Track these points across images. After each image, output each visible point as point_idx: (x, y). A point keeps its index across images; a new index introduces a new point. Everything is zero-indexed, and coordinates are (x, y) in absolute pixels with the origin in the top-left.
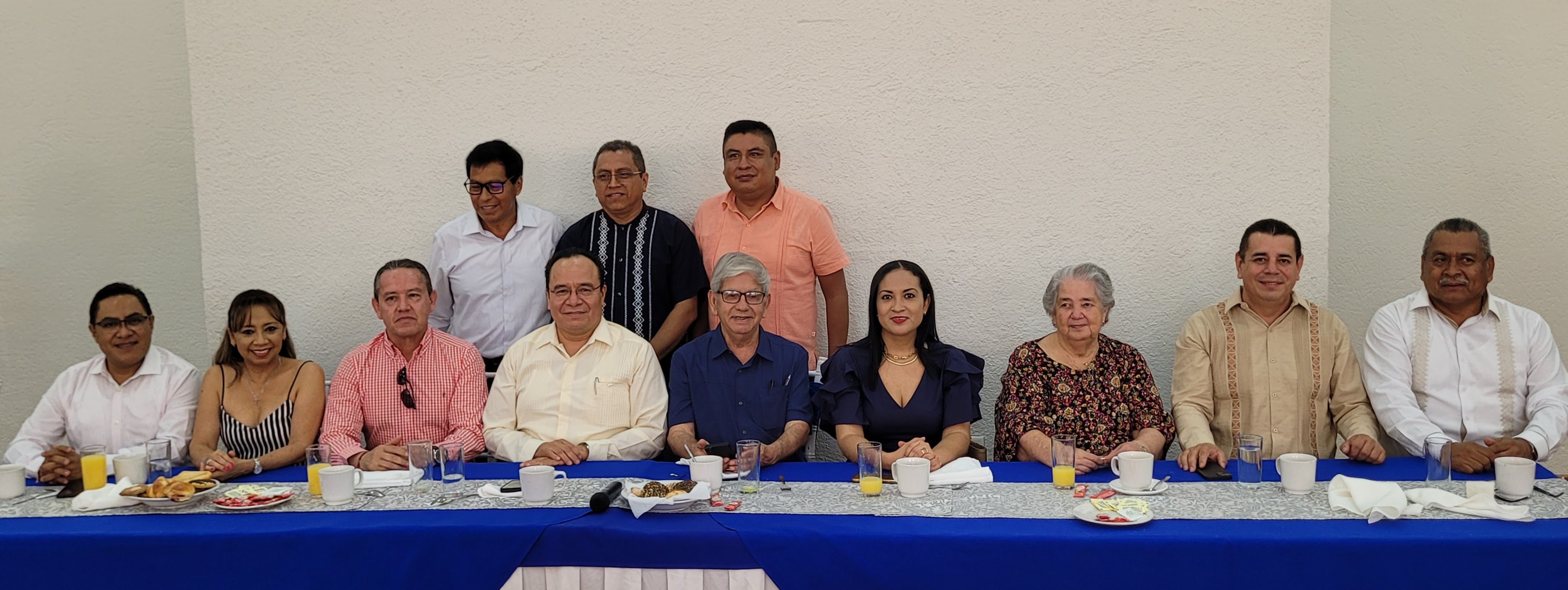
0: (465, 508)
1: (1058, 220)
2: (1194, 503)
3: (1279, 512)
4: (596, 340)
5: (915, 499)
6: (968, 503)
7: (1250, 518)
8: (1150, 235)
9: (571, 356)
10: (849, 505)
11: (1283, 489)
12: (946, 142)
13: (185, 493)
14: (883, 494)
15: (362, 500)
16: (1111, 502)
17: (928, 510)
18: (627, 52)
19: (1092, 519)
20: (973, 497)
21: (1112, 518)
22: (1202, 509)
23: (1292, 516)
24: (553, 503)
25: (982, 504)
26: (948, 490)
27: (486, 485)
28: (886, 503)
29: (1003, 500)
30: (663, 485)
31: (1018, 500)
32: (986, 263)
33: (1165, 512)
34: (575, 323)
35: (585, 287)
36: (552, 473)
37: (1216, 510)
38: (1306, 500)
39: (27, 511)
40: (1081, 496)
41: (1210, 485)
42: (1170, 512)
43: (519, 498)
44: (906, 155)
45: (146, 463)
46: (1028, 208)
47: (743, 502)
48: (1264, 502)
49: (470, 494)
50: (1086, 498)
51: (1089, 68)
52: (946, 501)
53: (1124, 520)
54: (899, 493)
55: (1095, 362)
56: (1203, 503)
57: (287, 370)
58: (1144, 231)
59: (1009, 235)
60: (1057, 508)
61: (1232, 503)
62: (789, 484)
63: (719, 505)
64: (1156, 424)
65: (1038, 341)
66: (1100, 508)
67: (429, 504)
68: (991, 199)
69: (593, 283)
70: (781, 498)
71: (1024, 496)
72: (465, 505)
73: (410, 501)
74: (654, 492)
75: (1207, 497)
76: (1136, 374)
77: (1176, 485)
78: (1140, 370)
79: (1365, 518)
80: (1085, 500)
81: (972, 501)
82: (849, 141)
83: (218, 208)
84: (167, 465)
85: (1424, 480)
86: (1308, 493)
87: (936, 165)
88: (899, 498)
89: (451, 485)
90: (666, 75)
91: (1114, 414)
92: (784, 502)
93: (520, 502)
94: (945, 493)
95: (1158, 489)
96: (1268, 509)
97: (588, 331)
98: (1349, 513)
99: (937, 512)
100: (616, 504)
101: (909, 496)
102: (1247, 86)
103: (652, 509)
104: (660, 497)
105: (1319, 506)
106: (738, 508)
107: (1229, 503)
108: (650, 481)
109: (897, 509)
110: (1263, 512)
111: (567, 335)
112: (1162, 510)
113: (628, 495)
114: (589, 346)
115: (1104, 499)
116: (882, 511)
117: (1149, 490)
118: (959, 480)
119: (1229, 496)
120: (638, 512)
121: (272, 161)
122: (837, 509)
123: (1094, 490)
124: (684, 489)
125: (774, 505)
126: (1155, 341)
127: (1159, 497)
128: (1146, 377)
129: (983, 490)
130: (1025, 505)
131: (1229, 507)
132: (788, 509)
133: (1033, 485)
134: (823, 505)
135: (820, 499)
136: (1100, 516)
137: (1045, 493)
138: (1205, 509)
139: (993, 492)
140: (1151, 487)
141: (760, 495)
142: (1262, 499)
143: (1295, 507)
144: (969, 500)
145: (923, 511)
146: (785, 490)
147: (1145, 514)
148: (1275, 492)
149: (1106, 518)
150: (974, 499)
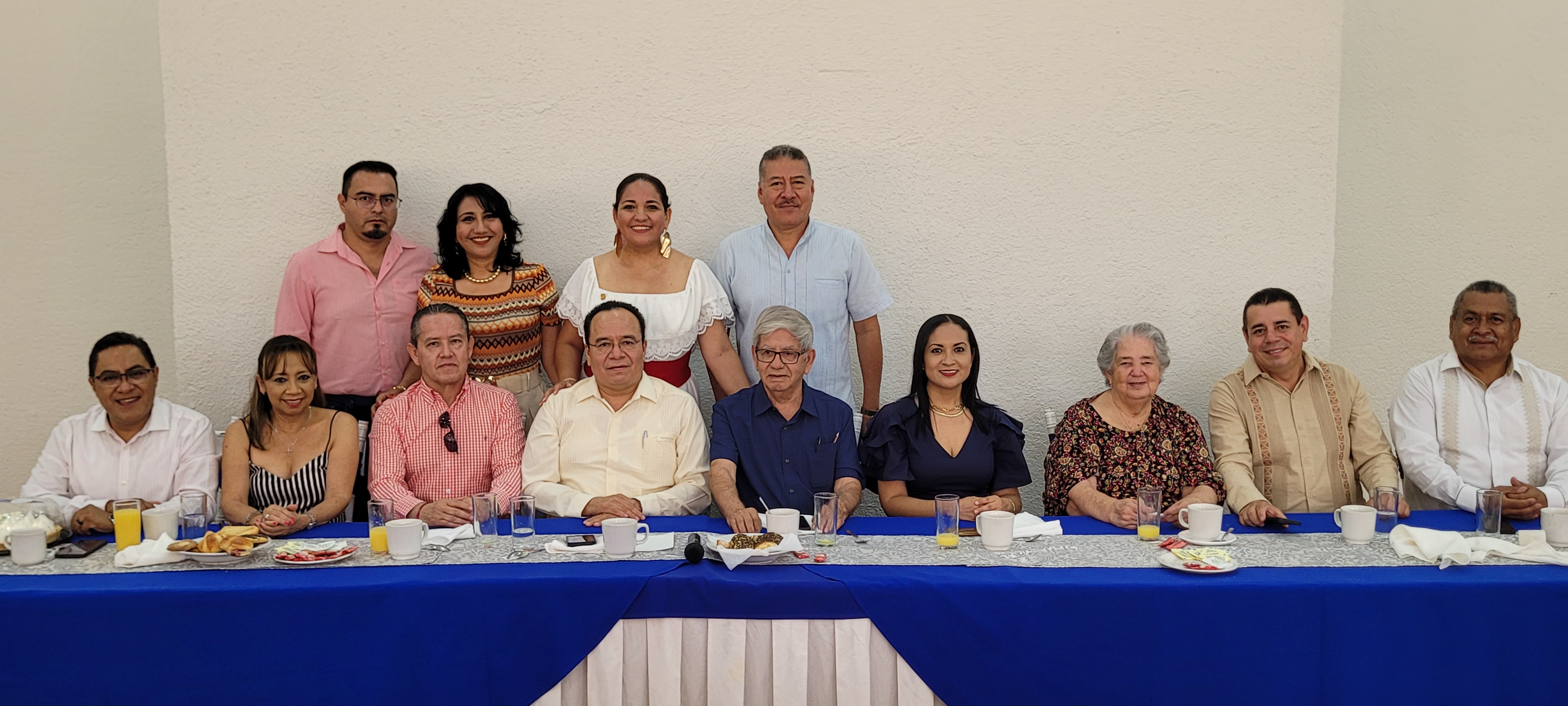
0: (547, 561)
1: (1074, 279)
2: (1267, 552)
3: (1351, 560)
4: (641, 396)
5: (998, 551)
6: (1049, 554)
7: (1327, 565)
8: (1162, 296)
9: (616, 411)
10: (934, 556)
11: (1343, 539)
12: (966, 198)
13: (247, 547)
14: (962, 546)
15: (429, 554)
16: (1192, 551)
17: (1015, 560)
18: (641, 96)
19: (1182, 568)
20: (1050, 549)
21: (1203, 566)
22: (1276, 558)
23: (1365, 564)
24: (637, 556)
26: (1021, 542)
27: (554, 540)
28: (972, 554)
29: (1081, 551)
31: (1096, 551)
32: (1002, 321)
33: (1244, 561)
34: (619, 377)
35: (628, 340)
37: (1291, 559)
38: (1371, 549)
39: (63, 568)
42: (1248, 561)
43: (593, 550)
44: (925, 210)
45: (179, 518)
46: (1046, 266)
47: (828, 555)
48: (1331, 551)
51: (1108, 127)
52: (1027, 552)
53: (1215, 568)
54: (983, 546)
55: (1147, 423)
56: (1275, 552)
57: (319, 420)
58: (1157, 292)
59: (1025, 293)
60: (1139, 559)
61: (1302, 552)
62: (862, 538)
63: (808, 557)
65: (1093, 399)
66: (1183, 557)
67: (505, 558)
68: (1008, 257)
69: (635, 335)
70: (862, 550)
71: (1100, 548)
73: (481, 556)
74: (742, 544)
75: (1276, 546)
77: (1241, 536)
78: (1190, 432)
79: (1433, 563)
81: (1051, 552)
82: (868, 194)
83: (193, 251)
84: (201, 521)
85: (1475, 530)
86: (1368, 543)
87: (956, 221)
89: (521, 540)
90: (681, 122)
91: (1164, 477)
92: (868, 554)
93: (600, 556)
94: (1020, 545)
96: (1341, 558)
97: (631, 386)
98: (1417, 560)
99: (1024, 562)
100: (706, 555)
101: (993, 549)
102: (1260, 149)
103: (747, 559)
104: (750, 548)
105: (1384, 554)
106: (826, 560)
107: (1299, 552)
109: (985, 560)
110: (1335, 560)
111: (609, 391)
112: (1241, 559)
113: (715, 548)
114: (634, 401)
115: (1182, 548)
117: (1220, 541)
118: (1031, 532)
119: (1296, 546)
120: (731, 564)
121: (256, 202)
124: (771, 541)
125: (860, 557)
127: (1232, 546)
128: (1196, 439)
129: (1058, 541)
130: (1106, 555)
131: (1300, 555)
132: (876, 561)
133: (1102, 537)
134: (909, 557)
135: (902, 551)
136: (1189, 564)
137: (1118, 545)
138: (1280, 558)
139: (1067, 544)
140: (1220, 538)
141: (840, 548)
142: (1328, 548)
143: (1365, 556)
144: (1049, 552)
145: (1012, 561)
146: (861, 543)
147: (1229, 562)
148: (1337, 541)
149: (1196, 566)
150: (1053, 549)
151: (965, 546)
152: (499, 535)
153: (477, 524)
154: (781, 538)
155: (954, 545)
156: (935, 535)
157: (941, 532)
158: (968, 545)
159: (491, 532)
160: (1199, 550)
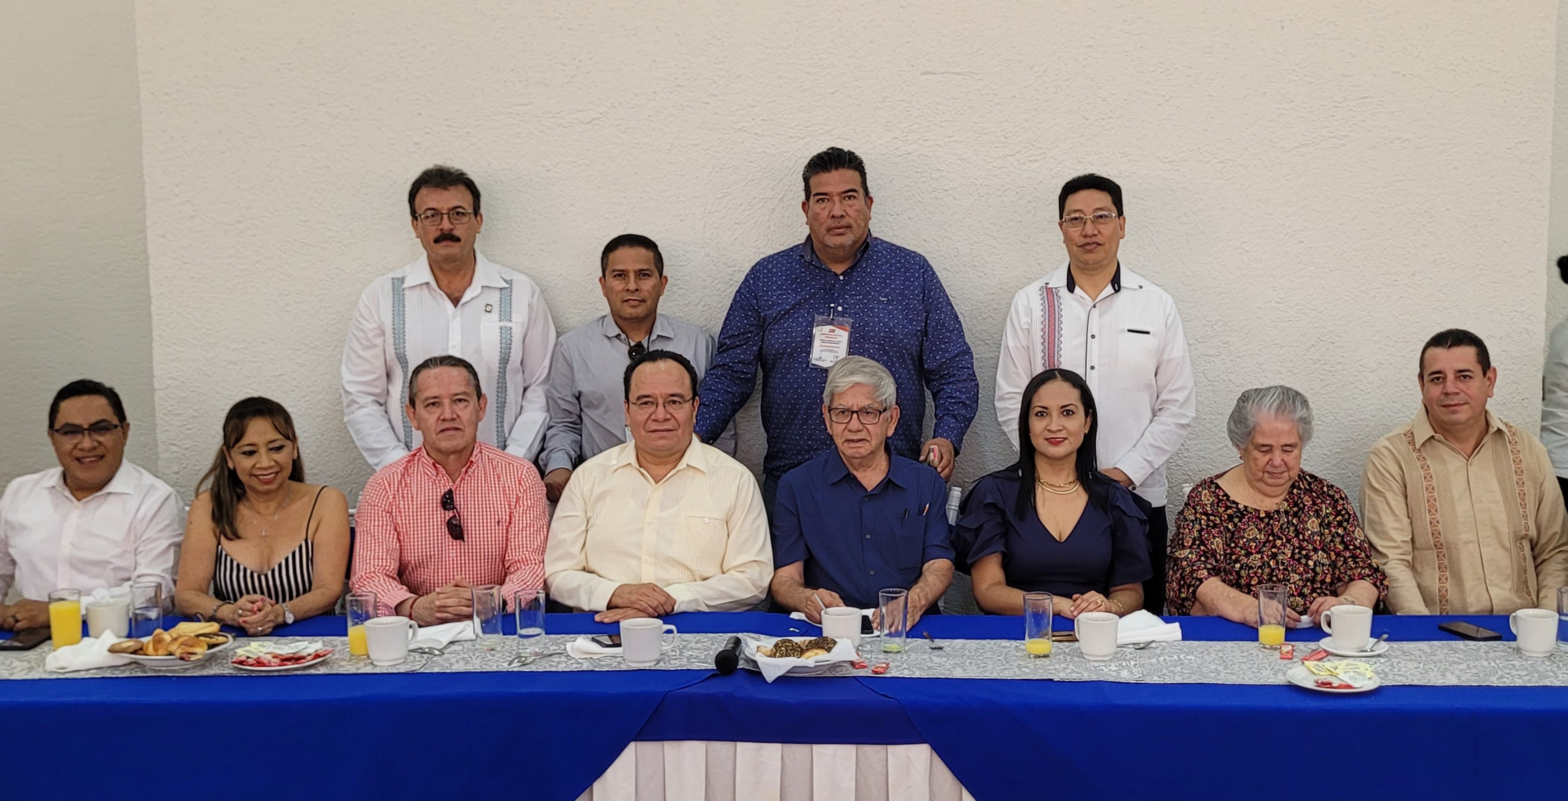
2: (1422, 666)
3: (1521, 677)
4: (687, 466)
5: (1096, 661)
6: (1159, 665)
7: (1490, 684)
9: (655, 483)
10: (1019, 667)
11: (1518, 650)
13: (197, 650)
14: (1056, 654)
15: (417, 659)
16: (1328, 665)
17: (1115, 674)
19: (1312, 685)
20: (1162, 658)
21: (1335, 683)
22: (1432, 674)
23: (1536, 682)
24: (661, 664)
25: (1176, 667)
26: (1129, 650)
27: (577, 641)
28: (1063, 665)
29: (1199, 662)
30: (796, 644)
31: (1216, 662)
33: (1391, 677)
34: (662, 442)
35: (674, 398)
36: (660, 627)
37: (1448, 675)
38: (1549, 664)
40: (1288, 657)
41: (1434, 645)
42: (1396, 677)
43: (616, 657)
47: (891, 664)
48: (1501, 665)
49: (551, 652)
50: (1295, 660)
52: (1133, 663)
53: (1351, 687)
55: (1286, 500)
56: (1432, 666)
57: (301, 498)
60: (1265, 673)
61: (1464, 666)
63: (865, 667)
64: (1368, 576)
65: (1217, 478)
66: (1316, 672)
67: (507, 664)
69: (684, 393)
70: (933, 658)
71: (1222, 657)
72: (551, 665)
73: (482, 662)
74: (787, 651)
75: (1435, 658)
76: (1336, 516)
77: (1395, 645)
78: (1341, 510)
80: (1295, 662)
81: (1162, 663)
83: (174, 286)
86: (1549, 654)
91: (1311, 563)
92: (940, 663)
93: (620, 663)
94: (1127, 653)
95: (1378, 650)
96: (1509, 674)
99: (1125, 676)
100: (741, 665)
101: (1092, 658)
103: (788, 672)
104: (794, 656)
106: (888, 671)
107: (1461, 667)
108: (780, 639)
109: (1078, 673)
110: (1502, 677)
111: (649, 458)
112: (1386, 674)
113: (754, 655)
114: (678, 471)
115: (1317, 660)
116: (1060, 674)
117: (1366, 651)
118: (1143, 639)
119: (1459, 658)
120: (770, 675)
122: (1006, 672)
123: (1302, 651)
124: (823, 648)
125: (930, 668)
126: (1338, 471)
127: (1380, 659)
128: (1349, 518)
129: (1172, 651)
130: (1226, 667)
131: (1461, 670)
132: (948, 672)
133: (1229, 644)
134: (988, 668)
135: (982, 660)
136: (1320, 681)
137: (1245, 654)
138: (1435, 673)
139: (1185, 652)
140: (1368, 648)
141: (909, 656)
142: (1498, 661)
143: (1538, 671)
144: (1159, 662)
145: (1110, 675)
146: (935, 648)
147: (1370, 679)
148: (1509, 653)
149: (1329, 684)
150: (1165, 660)
151: (1060, 654)
152: (504, 634)
153: (477, 620)
154: (835, 643)
155: (1046, 652)
156: (1024, 639)
157: (1031, 637)
158: (1065, 652)
159: (494, 631)
160: (1336, 662)
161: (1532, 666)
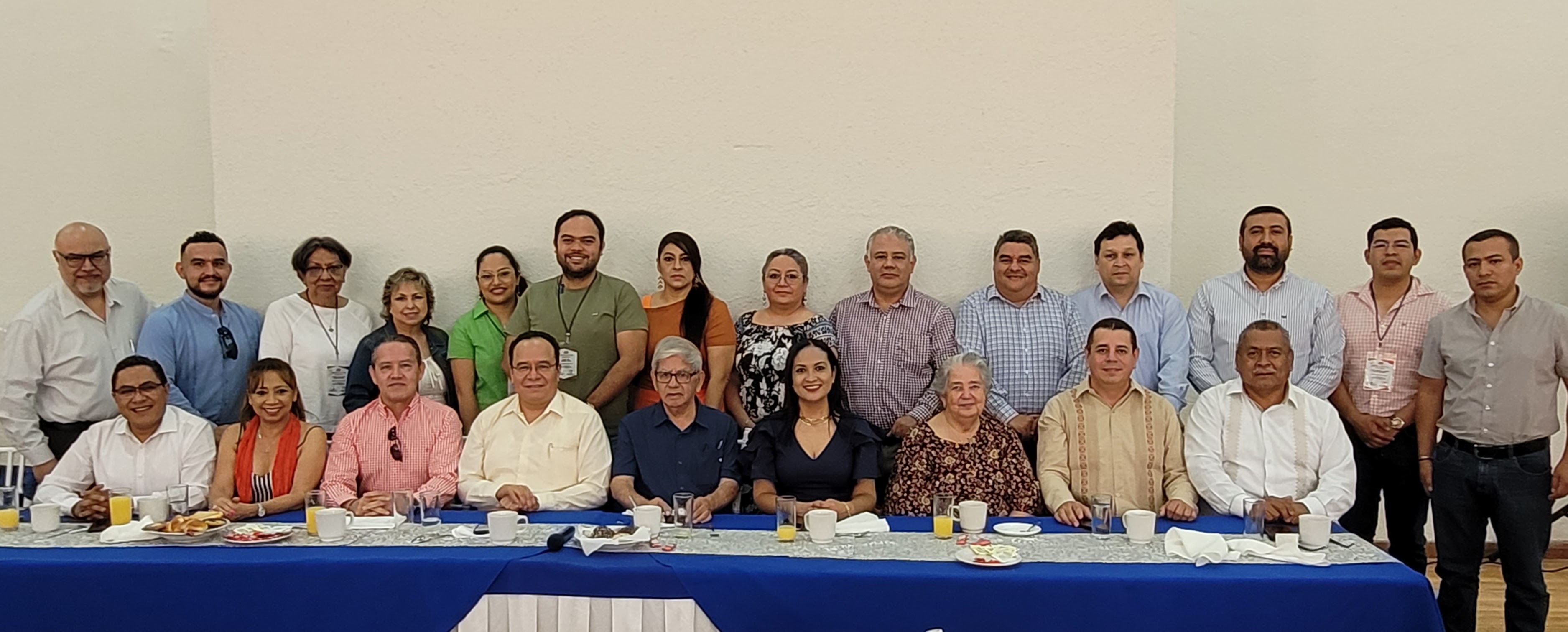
0: (441, 545)
2: (1056, 549)
3: (1124, 557)
4: (554, 409)
5: (823, 545)
6: (869, 548)
7: (1101, 562)
9: (530, 423)
10: (768, 548)
11: (1128, 540)
13: (200, 529)
14: (797, 540)
15: (352, 538)
16: (987, 548)
17: (834, 553)
19: (971, 561)
20: (871, 544)
21: (988, 560)
22: (1063, 555)
23: (1135, 560)
24: (516, 542)
25: (879, 548)
26: (850, 538)
27: (461, 528)
29: (897, 546)
30: (611, 530)
31: (910, 546)
33: (1031, 556)
34: (537, 395)
35: (544, 364)
37: (1073, 555)
38: (1146, 548)
39: (61, 543)
40: (962, 543)
42: (1034, 557)
43: (486, 538)
45: (166, 505)
47: (678, 545)
48: (1113, 549)
49: (445, 534)
50: (967, 545)
52: (849, 546)
53: (997, 562)
54: (810, 540)
55: (975, 437)
56: (1062, 550)
60: (942, 553)
61: (1086, 550)
62: (717, 532)
63: (658, 547)
66: (977, 552)
67: (410, 542)
69: (550, 361)
70: (710, 542)
71: (914, 543)
72: (440, 543)
73: (392, 540)
74: (602, 534)
75: (1066, 544)
76: (1012, 449)
78: (1014, 445)
79: (1194, 562)
80: (965, 547)
85: (1242, 533)
86: (1148, 542)
88: (810, 543)
89: (429, 527)
91: (990, 482)
92: (712, 545)
93: (488, 542)
94: (848, 540)
96: (1116, 555)
98: (1181, 558)
99: (842, 555)
100: (569, 544)
101: (819, 542)
103: (601, 548)
104: (606, 539)
105: (1157, 552)
106: (674, 550)
108: (599, 526)
109: (808, 552)
110: (1111, 557)
111: (527, 405)
112: (1028, 554)
113: (580, 537)
114: (544, 415)
115: (982, 545)
116: (796, 553)
118: (859, 529)
119: (1083, 545)
120: (588, 551)
122: (757, 551)
123: (974, 539)
124: (628, 533)
125: (703, 548)
128: (1020, 452)
129: (881, 538)
131: (1084, 552)
132: (718, 551)
134: (746, 549)
135: (743, 544)
136: (978, 560)
139: (887, 540)
141: (692, 540)
142: (1111, 547)
144: (869, 545)
145: (830, 554)
146: (714, 536)
147: (1014, 557)
148: (1121, 541)
149: (982, 560)
150: (873, 545)
152: (415, 522)
155: (788, 539)
156: (775, 530)
157: (780, 528)
159: (408, 521)
161: (1134, 550)
